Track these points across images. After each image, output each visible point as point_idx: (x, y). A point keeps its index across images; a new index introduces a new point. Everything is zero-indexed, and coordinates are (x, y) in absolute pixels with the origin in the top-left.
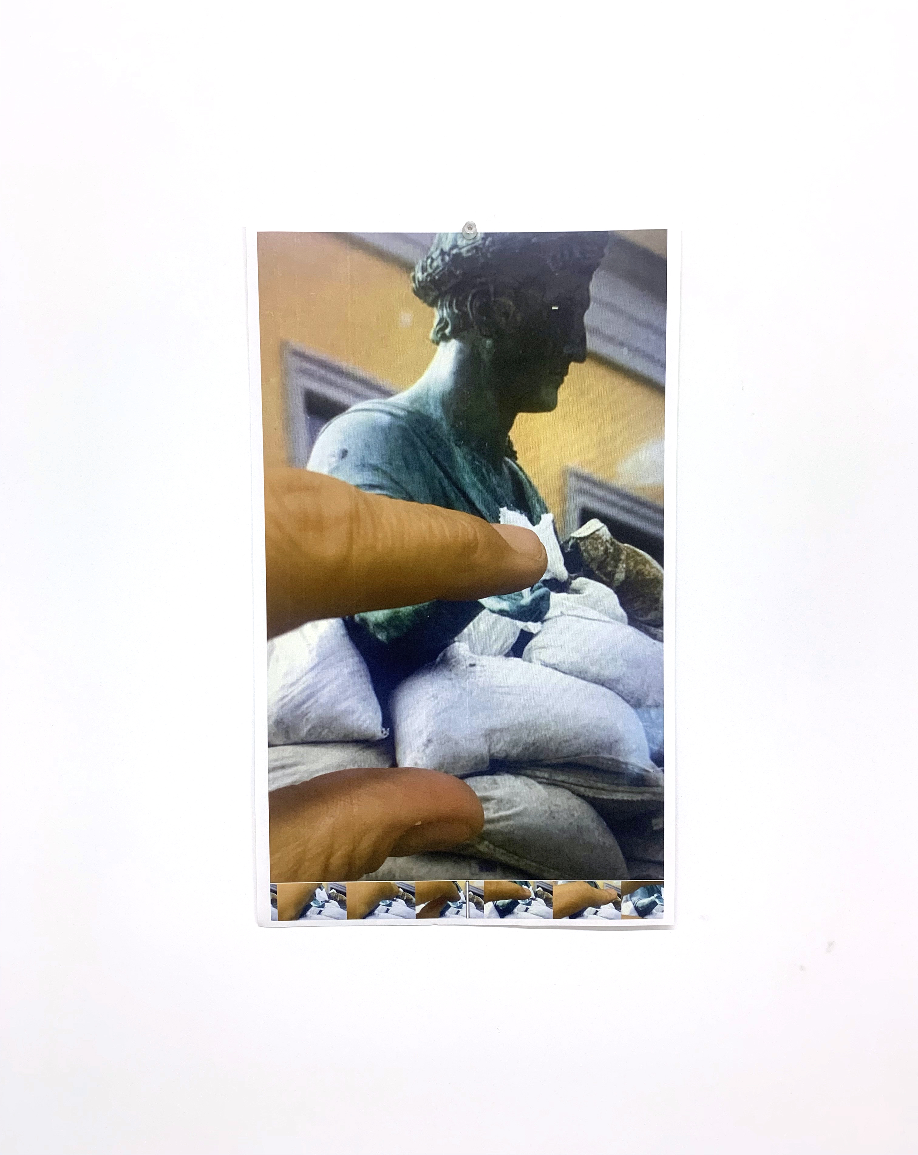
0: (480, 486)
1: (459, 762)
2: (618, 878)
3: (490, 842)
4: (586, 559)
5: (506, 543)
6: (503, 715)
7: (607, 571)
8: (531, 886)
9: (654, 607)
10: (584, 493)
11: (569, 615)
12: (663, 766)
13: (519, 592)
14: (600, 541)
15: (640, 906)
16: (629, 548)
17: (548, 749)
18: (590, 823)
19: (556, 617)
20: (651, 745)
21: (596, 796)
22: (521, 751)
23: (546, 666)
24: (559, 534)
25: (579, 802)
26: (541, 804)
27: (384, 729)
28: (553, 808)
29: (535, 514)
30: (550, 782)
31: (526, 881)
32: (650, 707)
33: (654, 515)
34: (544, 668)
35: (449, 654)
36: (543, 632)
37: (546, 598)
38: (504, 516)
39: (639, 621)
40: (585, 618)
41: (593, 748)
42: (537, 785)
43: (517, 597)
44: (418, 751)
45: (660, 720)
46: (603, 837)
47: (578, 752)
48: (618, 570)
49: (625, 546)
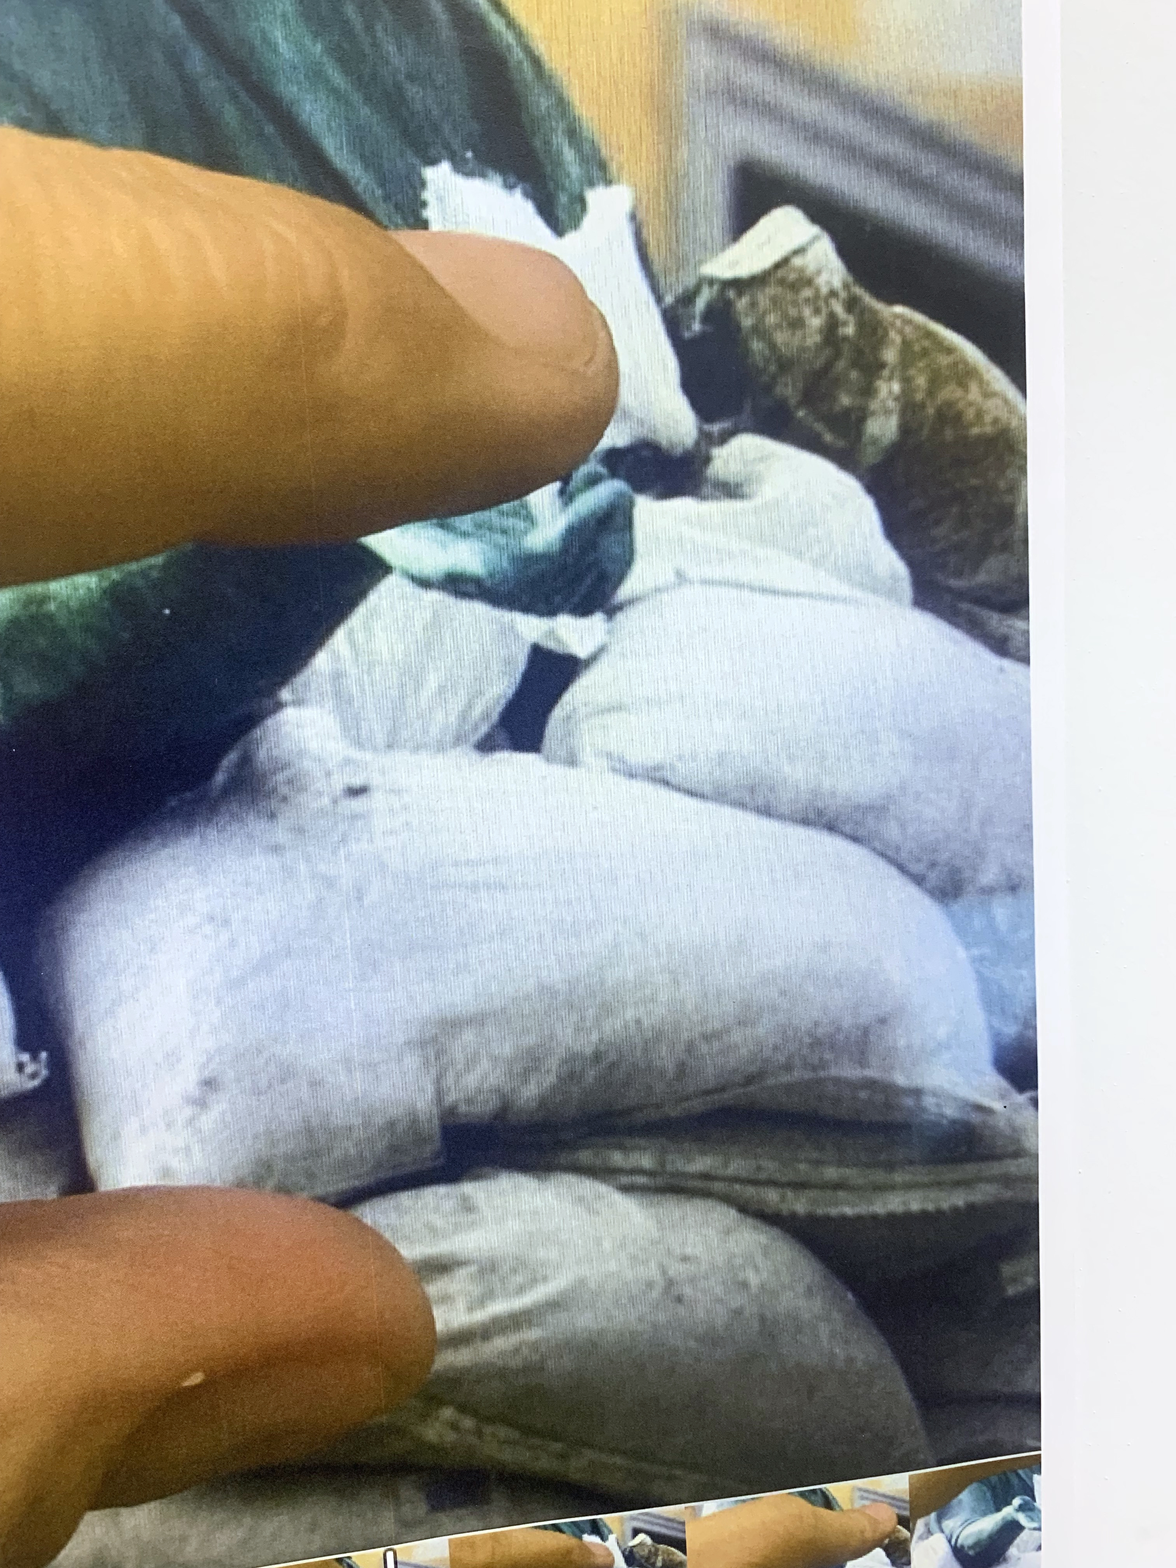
0: (337, 78)
1: (330, 1150)
2: (897, 1468)
3: (462, 1409)
4: (761, 365)
5: (456, 307)
6: (481, 963)
7: (837, 409)
8: (611, 1532)
9: (997, 542)
10: (745, 102)
11: (705, 582)
12: (1035, 1087)
13: (516, 503)
14: (807, 293)
15: (969, 1542)
16: (909, 322)
17: (649, 1068)
18: (802, 1303)
19: (658, 590)
20: (996, 1023)
21: (820, 1211)
22: (554, 1088)
23: (632, 775)
24: (657, 267)
25: (763, 1239)
26: (634, 1258)
27: (25, 1057)
28: (676, 1269)
29: (563, 189)
30: (660, 1181)
31: (594, 1521)
32: (989, 891)
33: (989, 196)
34: (624, 783)
35: (262, 754)
36: (615, 649)
37: (619, 520)
38: (440, 199)
39: (949, 590)
40: (764, 590)
41: (805, 1051)
42: (618, 1198)
43: (510, 522)
44: (169, 1126)
45: (1024, 935)
46: (847, 1342)
47: (753, 1069)
48: (874, 405)
49: (897, 316)
